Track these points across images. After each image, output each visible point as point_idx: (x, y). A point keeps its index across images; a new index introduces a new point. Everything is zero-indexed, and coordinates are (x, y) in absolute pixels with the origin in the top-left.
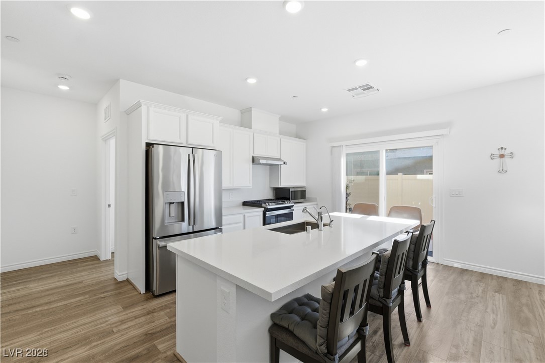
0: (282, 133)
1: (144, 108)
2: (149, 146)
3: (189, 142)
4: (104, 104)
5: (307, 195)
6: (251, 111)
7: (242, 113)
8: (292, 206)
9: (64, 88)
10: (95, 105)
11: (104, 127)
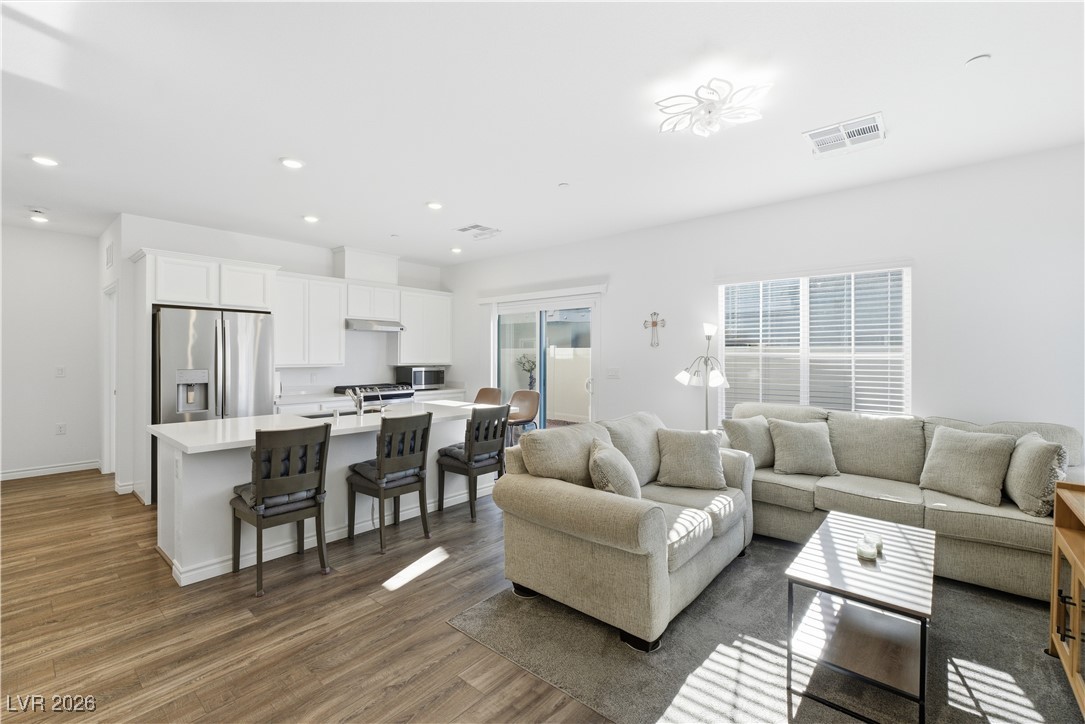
0: (403, 282)
1: (149, 259)
2: (157, 308)
3: (223, 303)
4: (107, 241)
5: (447, 378)
6: (344, 251)
7: (334, 253)
8: (412, 394)
9: (39, 219)
10: (96, 239)
11: (107, 276)
